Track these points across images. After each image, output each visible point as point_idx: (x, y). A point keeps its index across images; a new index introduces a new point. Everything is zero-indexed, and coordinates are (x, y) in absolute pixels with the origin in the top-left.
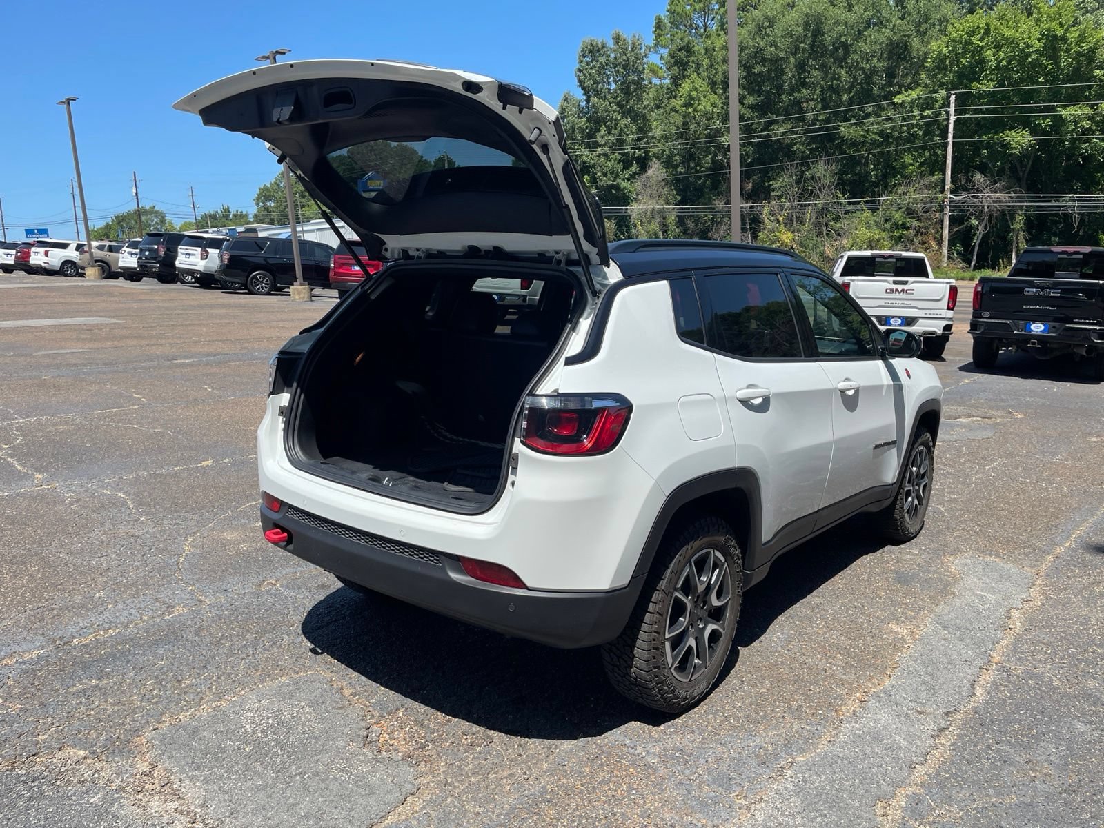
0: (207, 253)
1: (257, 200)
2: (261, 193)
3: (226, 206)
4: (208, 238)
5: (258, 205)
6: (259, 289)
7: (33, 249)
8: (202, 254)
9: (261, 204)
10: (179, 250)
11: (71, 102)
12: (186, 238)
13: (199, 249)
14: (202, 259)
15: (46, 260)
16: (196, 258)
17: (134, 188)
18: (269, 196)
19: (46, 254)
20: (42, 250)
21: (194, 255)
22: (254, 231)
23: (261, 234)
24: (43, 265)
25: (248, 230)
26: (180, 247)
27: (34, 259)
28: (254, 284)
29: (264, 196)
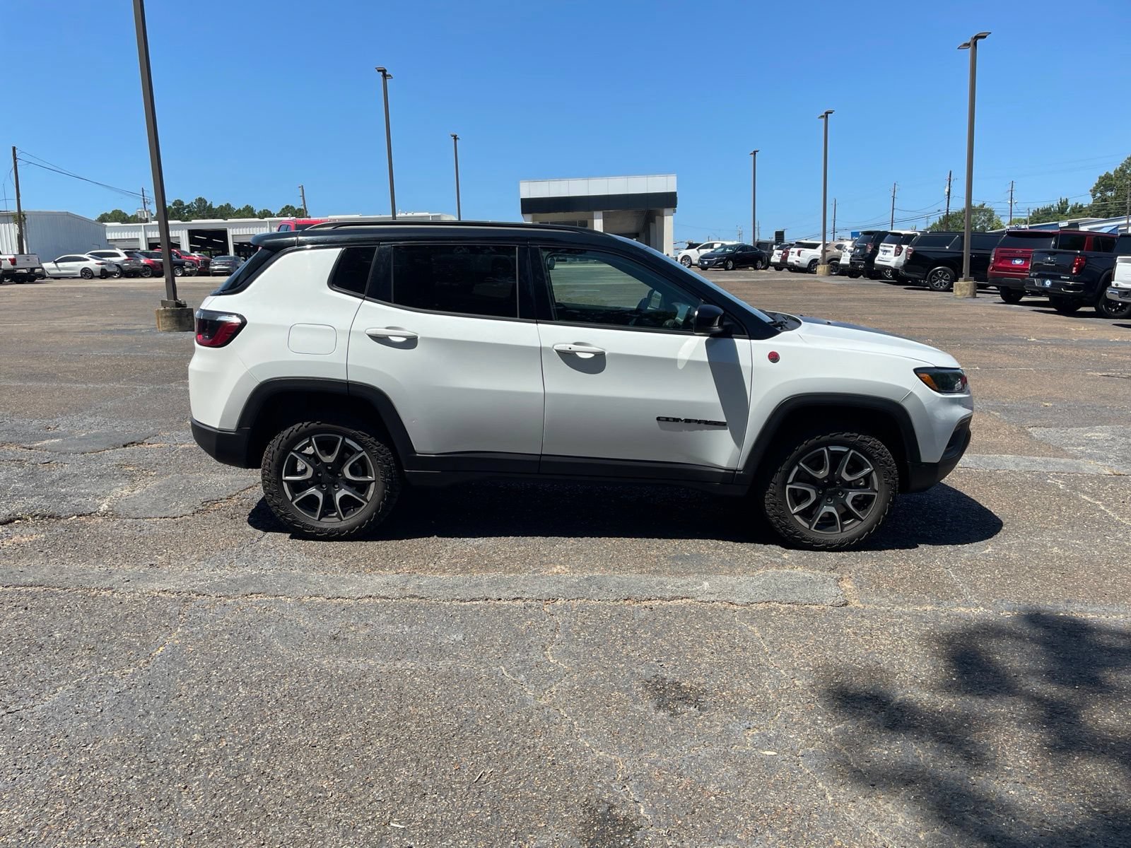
0: (902, 249)
1: (1094, 192)
2: (1100, 183)
3: (1064, 199)
4: (905, 235)
5: (1094, 196)
6: (937, 285)
7: (792, 250)
8: (896, 251)
9: (1099, 195)
10: (881, 248)
11: (829, 115)
12: (889, 235)
13: (895, 246)
14: (895, 256)
15: (798, 258)
16: (891, 255)
17: (948, 187)
18: (1111, 184)
19: (799, 254)
20: (796, 250)
21: (889, 251)
22: (1076, 225)
23: (1083, 229)
24: (795, 263)
25: (1071, 225)
26: (882, 244)
27: (791, 258)
28: (933, 280)
29: (1103, 185)
